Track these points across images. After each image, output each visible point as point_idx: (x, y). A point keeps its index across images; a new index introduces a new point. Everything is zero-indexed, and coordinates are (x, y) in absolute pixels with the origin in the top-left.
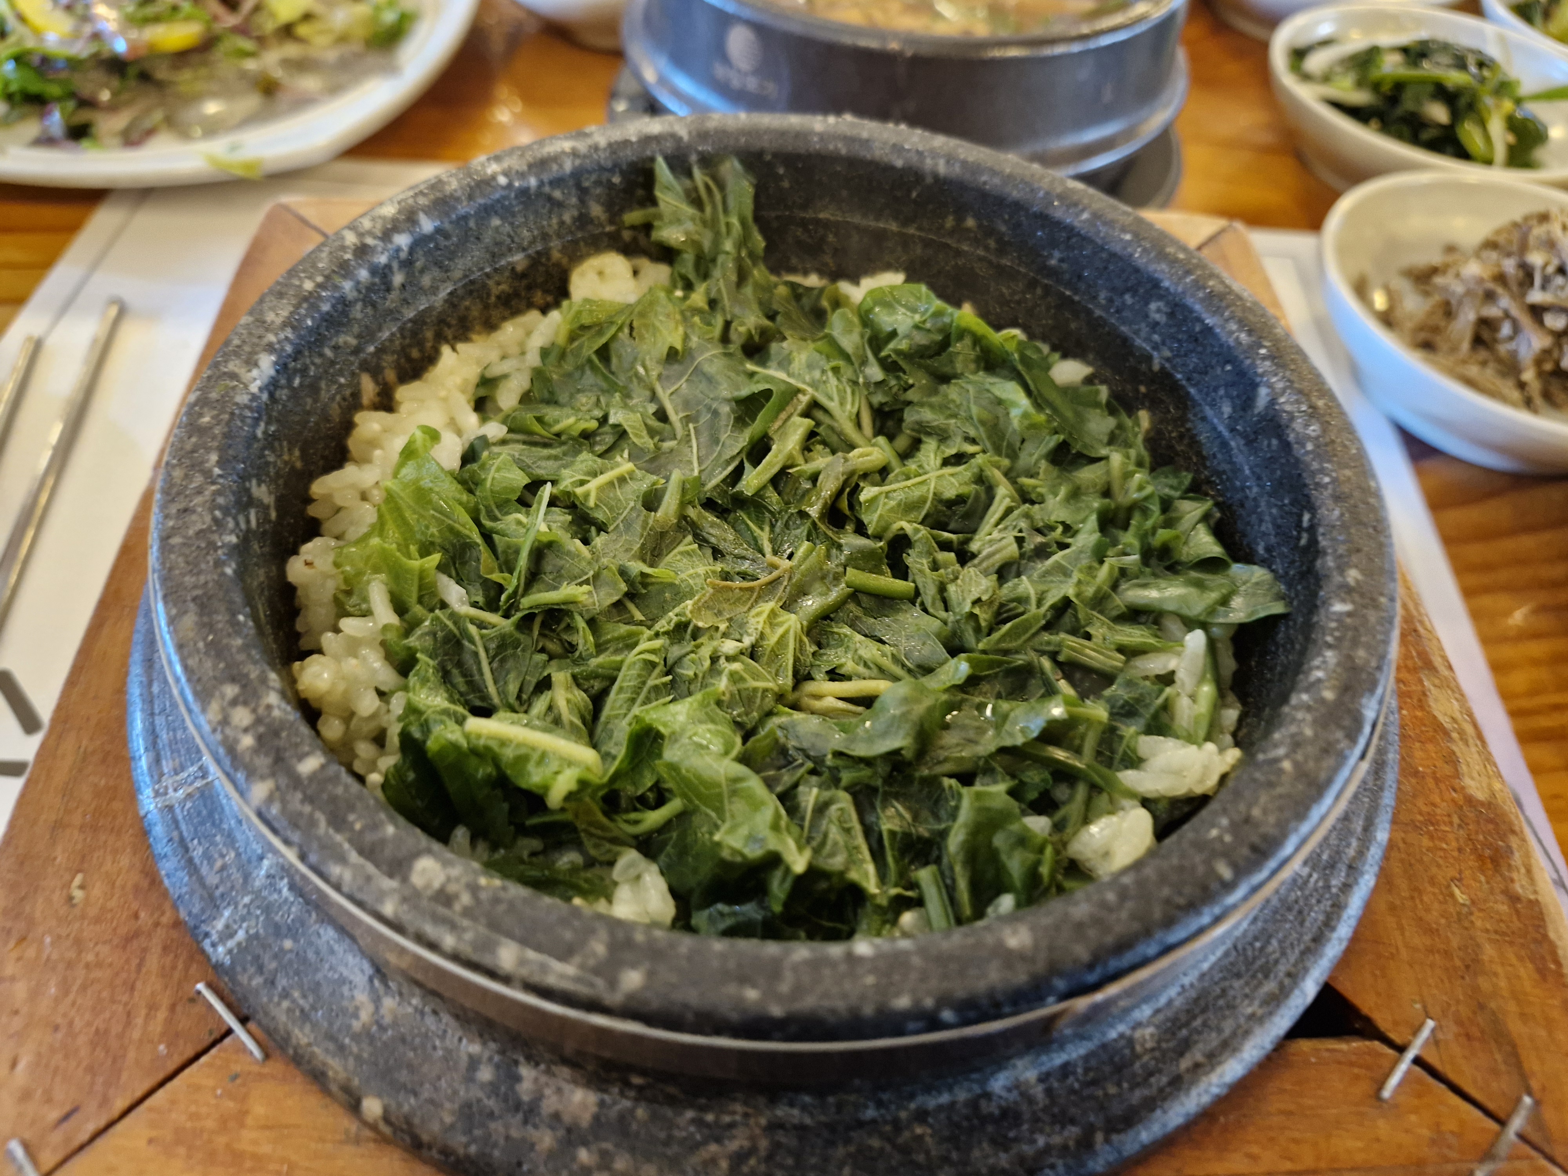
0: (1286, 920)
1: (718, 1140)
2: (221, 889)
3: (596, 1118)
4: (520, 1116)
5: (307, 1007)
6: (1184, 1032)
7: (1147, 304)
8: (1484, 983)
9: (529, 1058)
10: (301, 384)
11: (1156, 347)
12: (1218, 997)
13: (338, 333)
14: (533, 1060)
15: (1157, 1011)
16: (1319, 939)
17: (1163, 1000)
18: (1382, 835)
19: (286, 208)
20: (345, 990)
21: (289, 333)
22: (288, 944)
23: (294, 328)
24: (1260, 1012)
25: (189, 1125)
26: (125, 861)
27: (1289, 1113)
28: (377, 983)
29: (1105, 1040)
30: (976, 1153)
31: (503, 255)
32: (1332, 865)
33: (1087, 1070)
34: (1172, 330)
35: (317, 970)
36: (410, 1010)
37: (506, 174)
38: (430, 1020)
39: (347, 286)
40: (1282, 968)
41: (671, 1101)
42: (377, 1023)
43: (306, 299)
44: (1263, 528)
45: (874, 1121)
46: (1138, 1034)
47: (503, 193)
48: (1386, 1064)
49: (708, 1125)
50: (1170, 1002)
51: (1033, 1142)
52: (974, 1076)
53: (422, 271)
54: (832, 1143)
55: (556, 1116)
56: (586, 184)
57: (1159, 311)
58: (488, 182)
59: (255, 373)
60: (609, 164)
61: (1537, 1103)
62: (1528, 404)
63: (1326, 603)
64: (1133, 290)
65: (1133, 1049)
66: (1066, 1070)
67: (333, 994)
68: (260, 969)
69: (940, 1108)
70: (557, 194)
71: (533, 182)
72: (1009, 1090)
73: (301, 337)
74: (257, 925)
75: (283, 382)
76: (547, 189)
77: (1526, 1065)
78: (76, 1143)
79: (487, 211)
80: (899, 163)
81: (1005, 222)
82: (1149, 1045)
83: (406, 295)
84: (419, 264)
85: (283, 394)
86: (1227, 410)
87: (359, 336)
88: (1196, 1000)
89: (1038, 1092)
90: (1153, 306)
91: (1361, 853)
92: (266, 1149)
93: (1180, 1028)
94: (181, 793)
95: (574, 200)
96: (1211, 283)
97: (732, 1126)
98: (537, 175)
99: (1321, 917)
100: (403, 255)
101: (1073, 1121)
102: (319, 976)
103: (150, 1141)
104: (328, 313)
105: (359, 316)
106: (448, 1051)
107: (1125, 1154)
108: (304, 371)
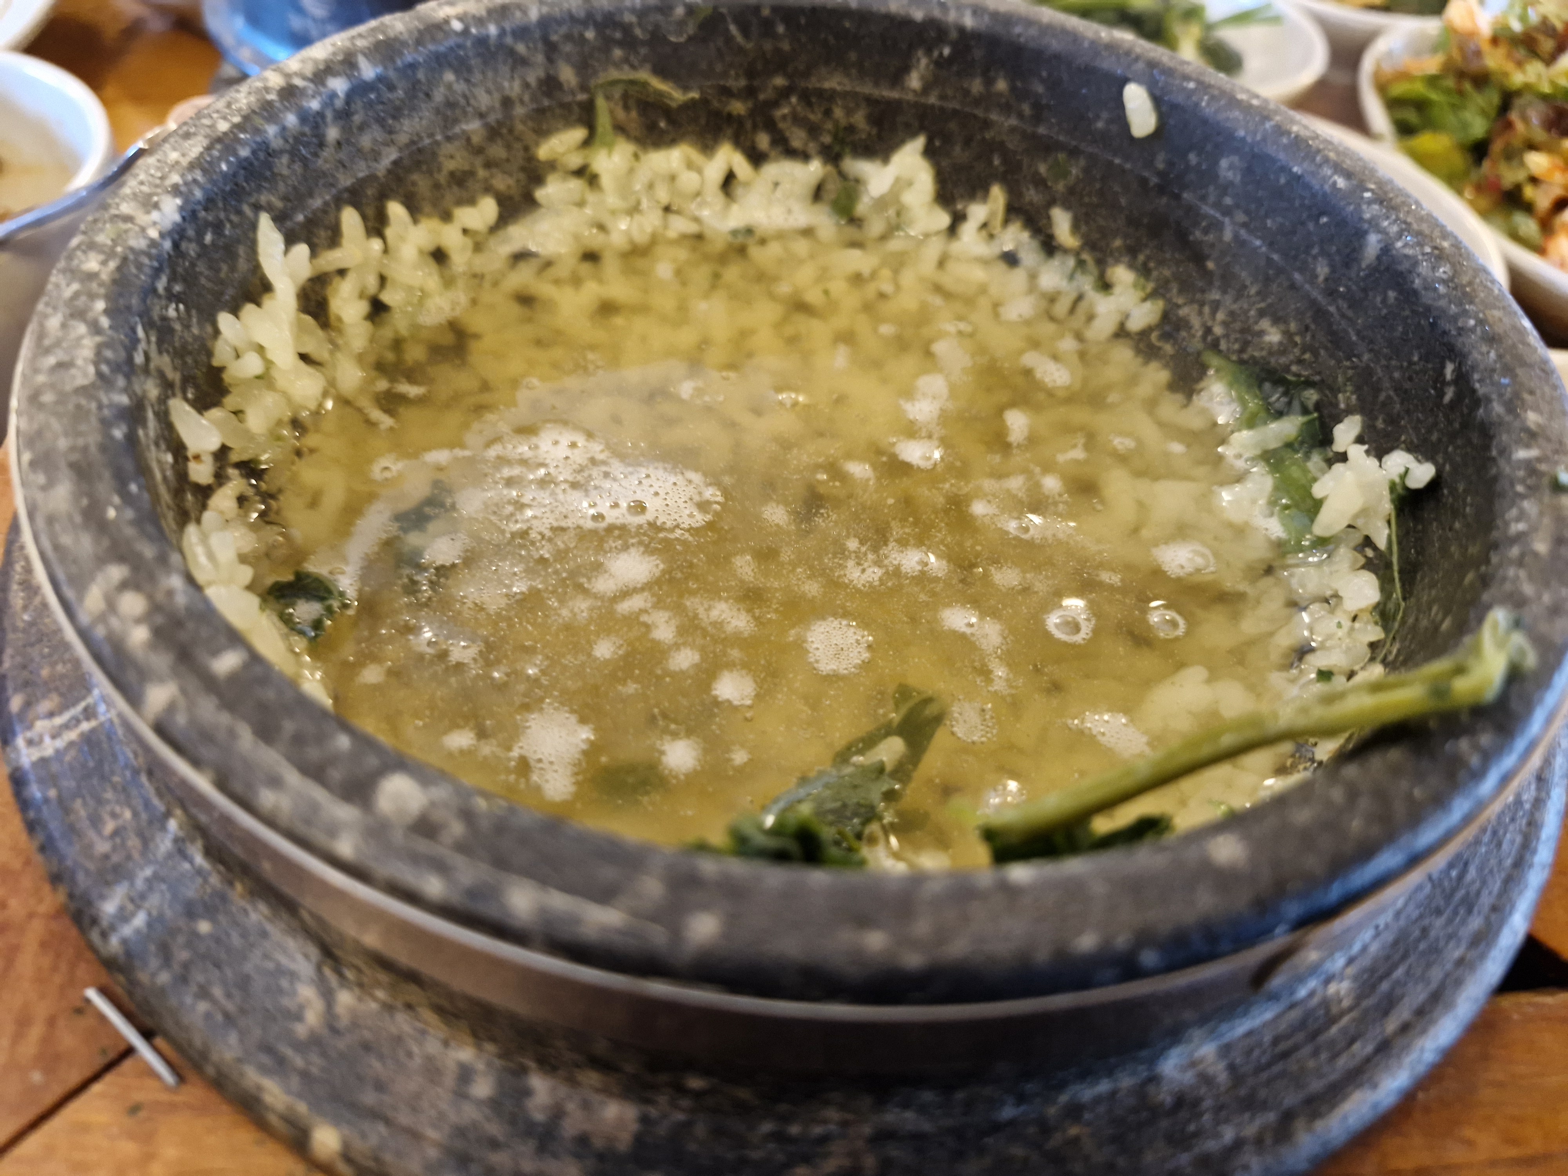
1: (809, 1161)
2: (113, 860)
3: (639, 1140)
4: (533, 1142)
5: (233, 1010)
6: (1385, 986)
7: (1216, 160)
9: (542, 1062)
10: (213, 242)
11: (1228, 212)
13: (259, 189)
14: (549, 1064)
15: (1351, 960)
16: (1520, 864)
17: (1356, 948)
20: (284, 983)
21: (198, 175)
22: (204, 926)
23: (205, 171)
24: (1469, 955)
28: (328, 972)
29: (1295, 999)
30: (1149, 1156)
31: (456, 121)
33: (1275, 1040)
34: (1250, 188)
35: (245, 959)
36: (374, 1006)
37: (460, 18)
38: (403, 1018)
39: (271, 130)
40: (1485, 903)
41: (743, 1110)
42: (330, 1026)
43: (219, 140)
45: (1013, 1122)
46: (1331, 990)
47: (460, 40)
49: (793, 1142)
50: (1364, 949)
51: (1219, 1135)
52: (1141, 1055)
53: (362, 128)
54: (960, 1156)
55: (583, 1141)
56: (554, 38)
57: (1231, 167)
58: (439, 28)
59: (155, 215)
60: (582, 14)
64: (1200, 147)
65: (1328, 1009)
66: (1251, 1040)
67: (267, 989)
68: (168, 961)
70: (521, 48)
71: (493, 30)
72: (1184, 1073)
73: (214, 182)
74: (162, 905)
75: (191, 233)
76: (509, 40)
79: (440, 61)
81: (1042, 81)
82: (1346, 1004)
83: (342, 155)
84: (357, 119)
85: (191, 249)
86: (1323, 270)
87: (285, 198)
89: (1219, 1070)
90: (1224, 163)
93: (1380, 979)
94: (60, 742)
95: (540, 58)
97: (825, 1139)
98: (497, 23)
99: (1519, 839)
100: (339, 103)
101: (1265, 1106)
102: (248, 968)
104: (246, 159)
105: (285, 172)
106: (429, 1059)
108: (218, 227)
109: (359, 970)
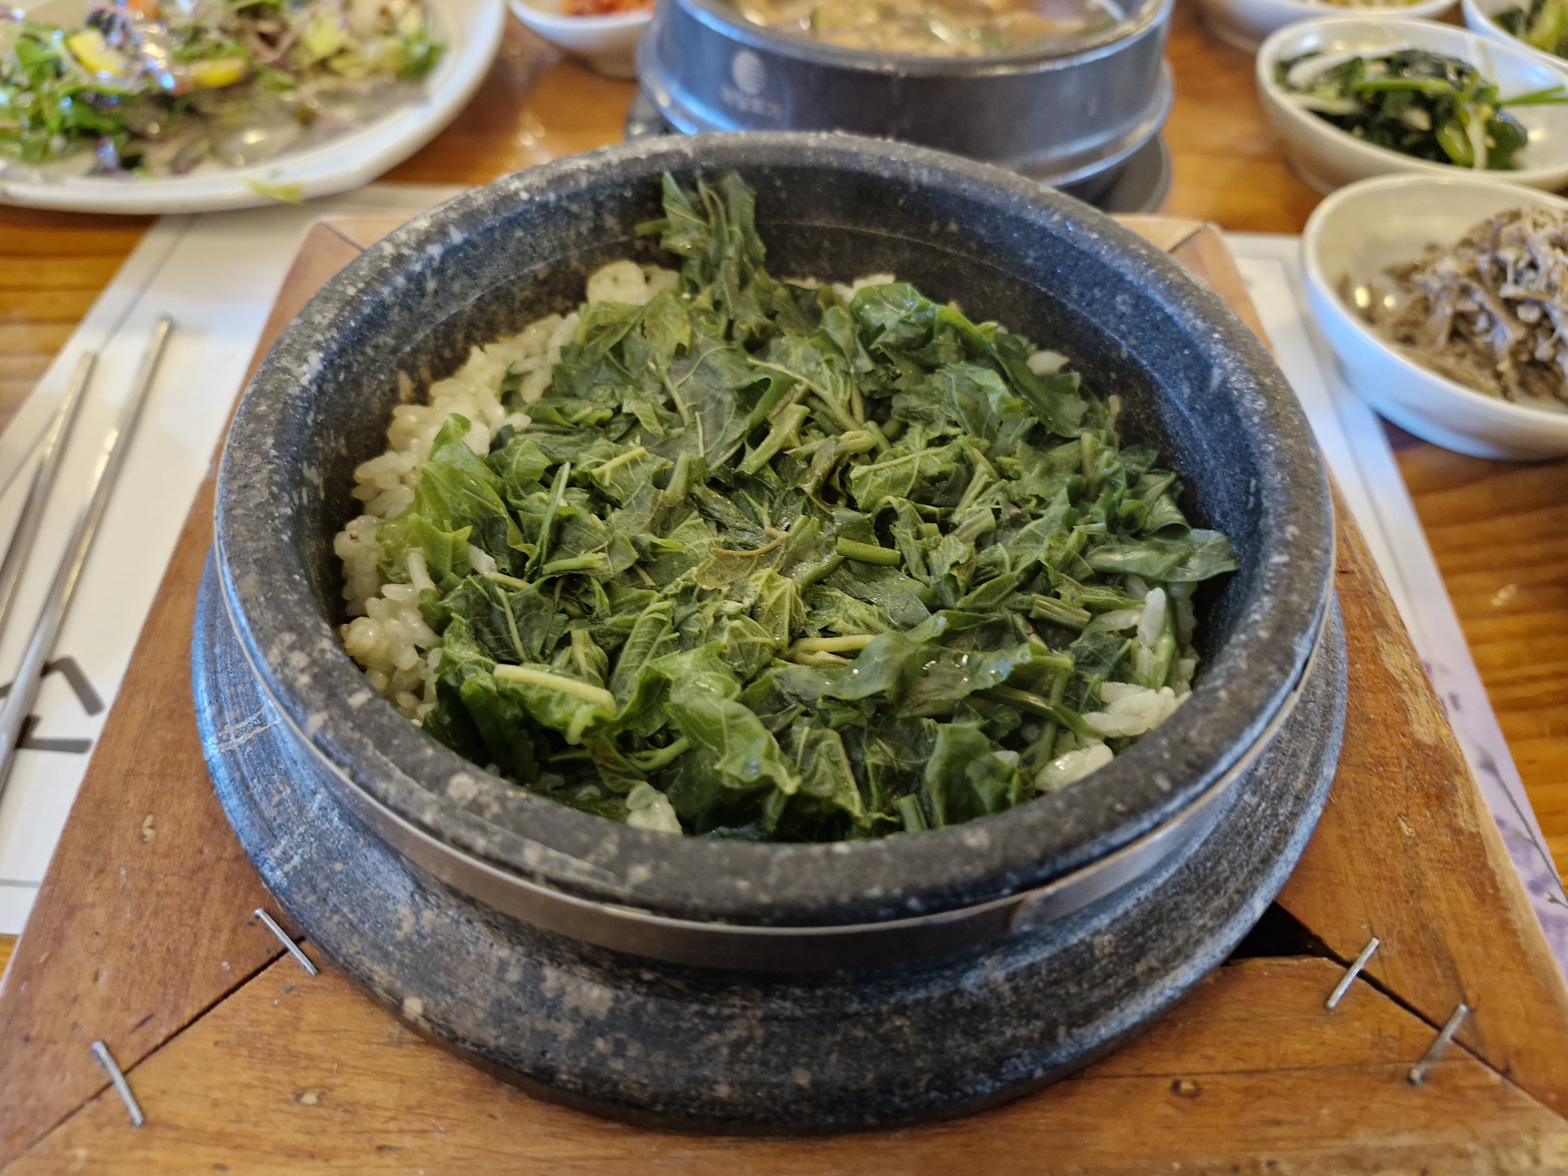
0: (1236, 844)
1: (720, 1030)
2: (279, 821)
3: (612, 1011)
4: (544, 1011)
5: (355, 920)
6: (1140, 940)
7: (1114, 296)
8: (1426, 906)
9: (552, 959)
10: (346, 379)
11: (1123, 336)
12: (1171, 910)
13: (378, 333)
14: (556, 961)
15: (1114, 921)
16: (1267, 862)
17: (1120, 911)
18: (1329, 771)
19: (327, 226)
20: (389, 904)
21: (334, 333)
22: (338, 866)
23: (339, 328)
24: (1210, 924)
25: (250, 1029)
26: (190, 803)
27: (1244, 1020)
28: (417, 897)
29: (1067, 945)
30: (950, 1043)
31: (525, 264)
32: (1280, 796)
33: (1050, 971)
34: (1137, 320)
35: (365, 887)
36: (447, 921)
37: (527, 189)
38: (465, 929)
39: (386, 291)
40: (1232, 886)
41: (678, 995)
42: (418, 932)
43: (348, 303)
44: (1219, 496)
45: (857, 1014)
46: (1097, 940)
47: (526, 207)
48: (1333, 977)
49: (710, 1017)
50: (1126, 914)
51: (1002, 1033)
52: (948, 973)
53: (453, 278)
54: (820, 1033)
55: (576, 1010)
56: (601, 198)
57: (1124, 303)
58: (511, 198)
59: (305, 368)
60: (621, 180)
61: (1472, 1011)
62: (1505, 393)
63: (1266, 557)
64: (1101, 284)
65: (1092, 954)
66: (1032, 970)
67: (378, 908)
68: (314, 889)
69: (917, 1003)
70: (574, 208)
71: (552, 197)
72: (980, 988)
73: (345, 337)
74: (311, 850)
75: (330, 376)
76: (565, 203)
77: (1463, 977)
78: (151, 1046)
79: (511, 223)
80: (886, 174)
81: (984, 225)
82: (1107, 951)
83: (439, 300)
84: (450, 272)
85: (329, 387)
86: (1186, 391)
87: (397, 337)
88: (1151, 912)
89: (1006, 989)
90: (1119, 299)
91: (1308, 786)
92: (318, 1050)
93: (1136, 936)
94: (241, 740)
95: (590, 213)
96: (1170, 276)
97: (731, 1017)
98: (555, 190)
99: (1269, 842)
100: (436, 264)
101: (1037, 1016)
102: (366, 894)
103: (216, 1044)
104: (368, 315)
105: (397, 318)
106: (481, 956)
107: (1086, 1047)
108: (348, 367)
109: (438, 897)
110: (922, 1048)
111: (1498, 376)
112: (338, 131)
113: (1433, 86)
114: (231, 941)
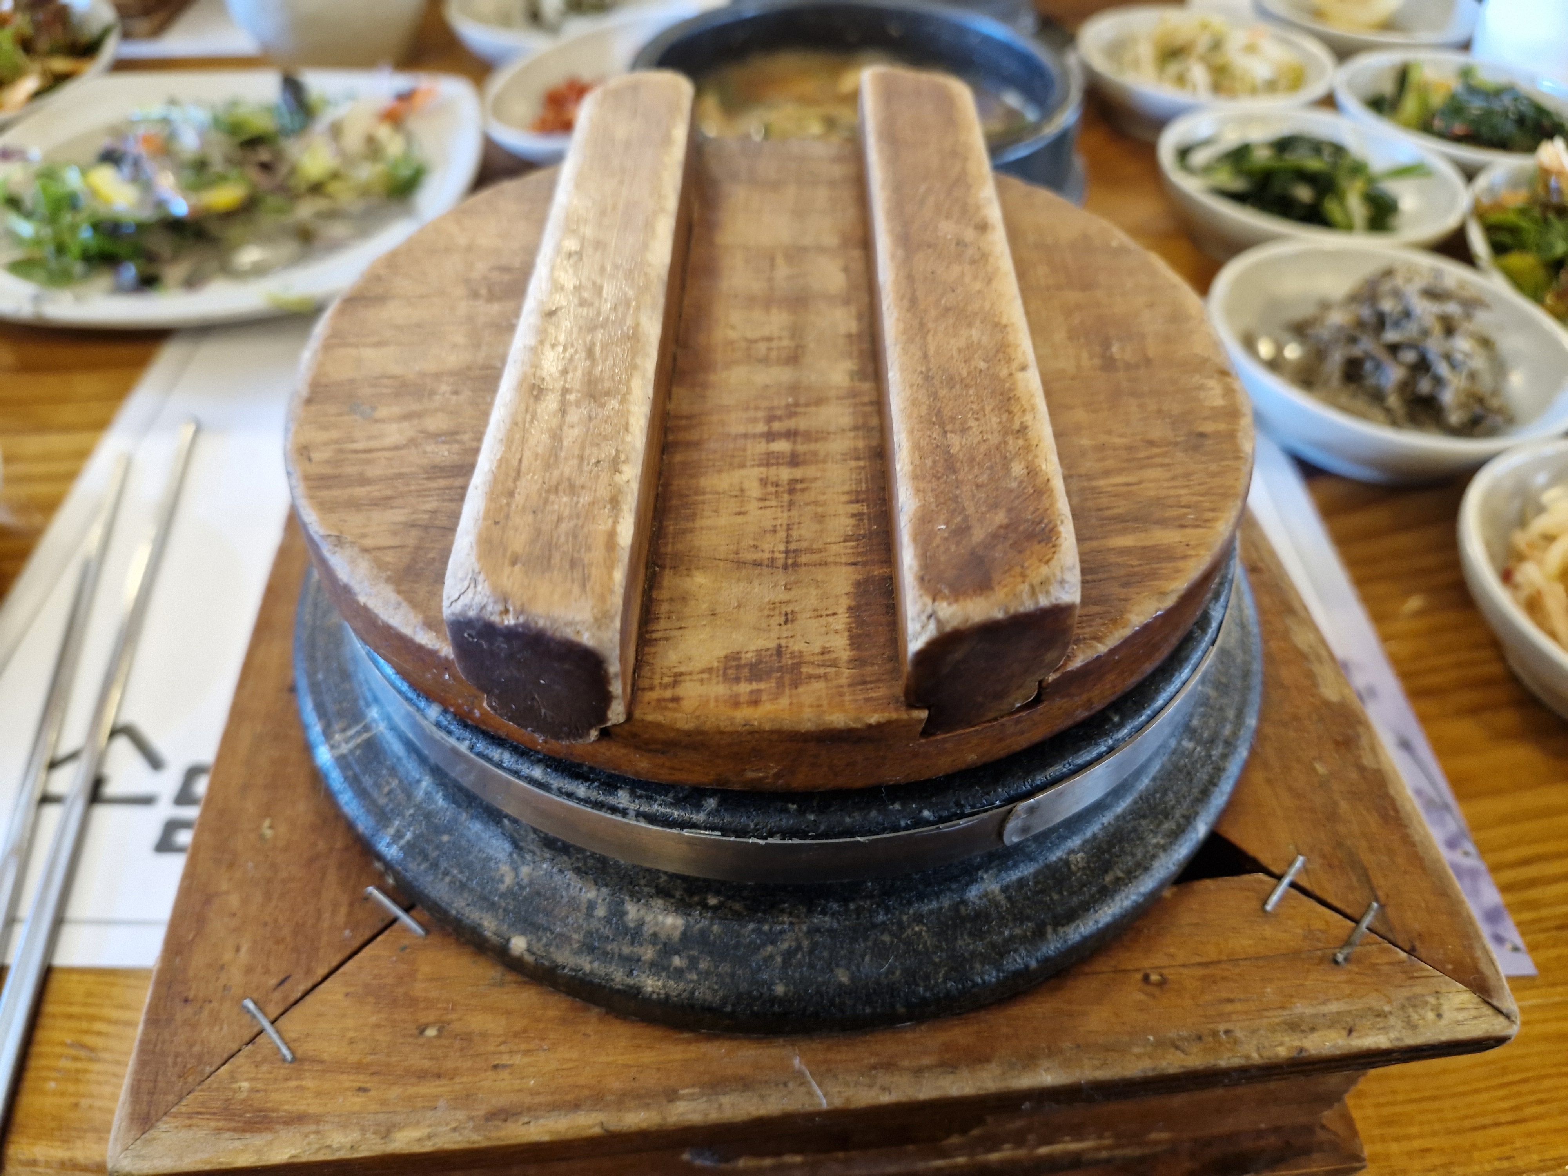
0: (1178, 780)
1: (773, 943)
2: (391, 806)
3: (684, 934)
4: (629, 937)
5: (464, 880)
6: (1107, 856)
8: (1341, 829)
9: (632, 896)
12: (1131, 832)
14: (636, 897)
15: (1085, 842)
16: (1205, 794)
17: (1089, 834)
18: (1252, 721)
20: (492, 864)
22: (445, 838)
24: (1162, 842)
25: (374, 982)
26: (302, 807)
27: (1197, 925)
28: (515, 856)
29: (1048, 862)
30: (960, 942)
32: (1212, 741)
33: (1036, 883)
35: (469, 853)
36: (542, 872)
38: (557, 878)
40: (1178, 813)
41: (738, 916)
42: (518, 884)
45: (884, 923)
46: (1072, 858)
48: (1268, 888)
49: (765, 934)
50: (1094, 835)
51: (1001, 933)
52: (954, 886)
54: (854, 940)
55: (655, 935)
61: (1382, 906)
65: (1069, 867)
66: (1021, 883)
67: (483, 868)
68: (426, 857)
69: (931, 912)
72: (980, 898)
74: (422, 827)
77: (1374, 882)
78: (293, 999)
82: (1080, 865)
88: (1114, 834)
89: (1001, 898)
91: (1235, 734)
92: (434, 994)
93: (1103, 853)
94: (351, 745)
97: (782, 932)
99: (1206, 777)
101: (1029, 919)
102: (471, 858)
103: (347, 995)
106: (573, 898)
107: (1070, 943)
109: (534, 853)
110: (938, 947)
111: (1388, 411)
112: (334, 247)
113: (1313, 164)
114: (350, 914)
